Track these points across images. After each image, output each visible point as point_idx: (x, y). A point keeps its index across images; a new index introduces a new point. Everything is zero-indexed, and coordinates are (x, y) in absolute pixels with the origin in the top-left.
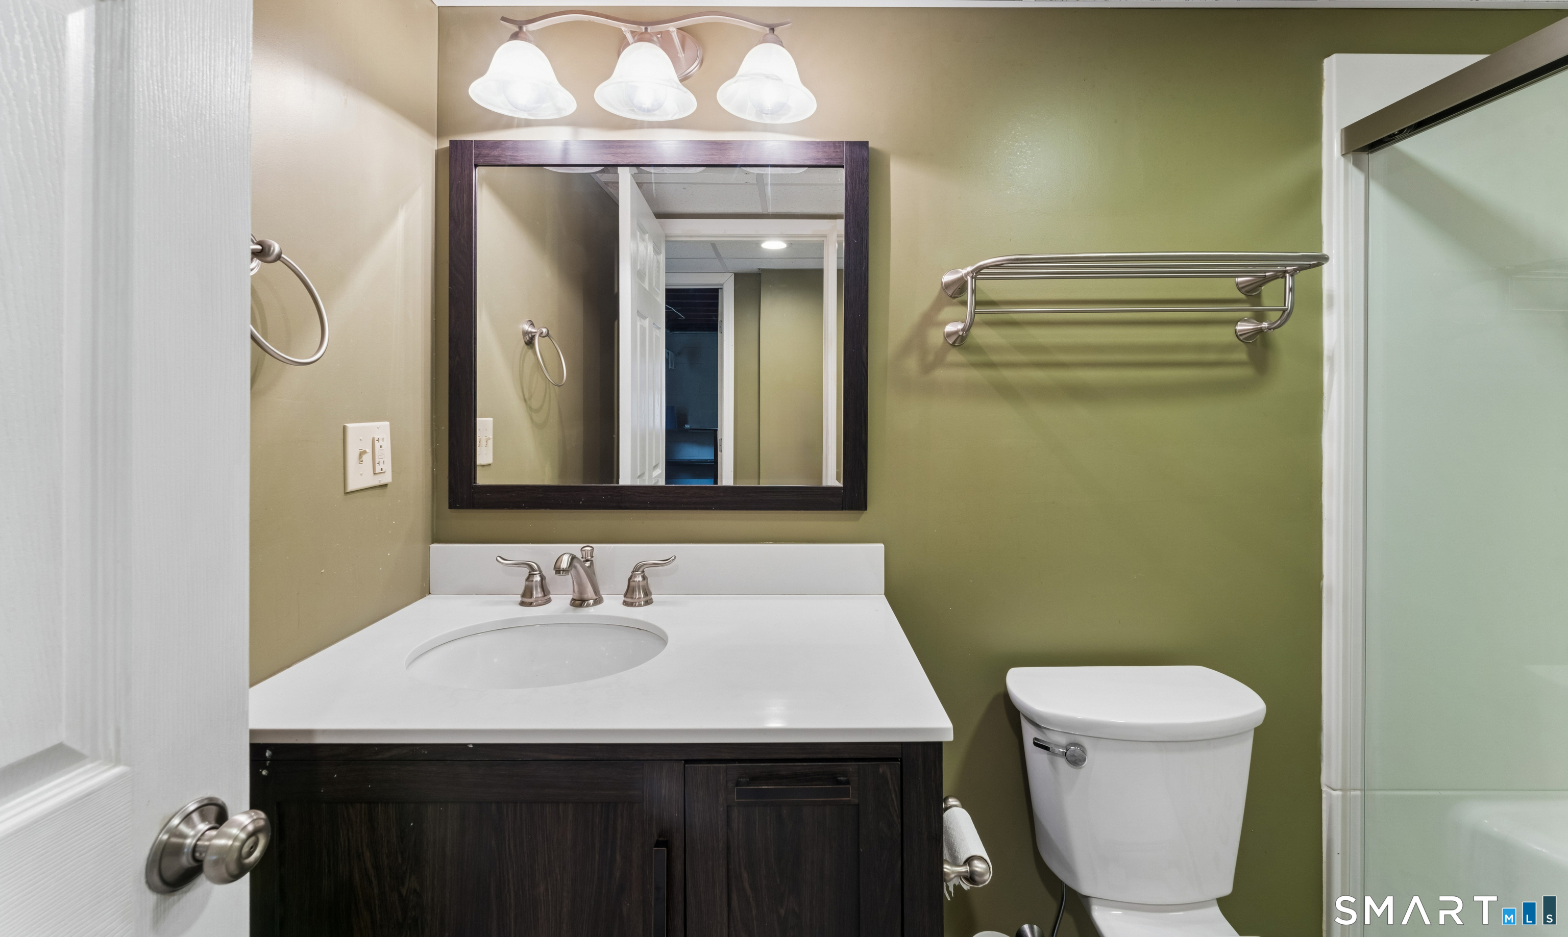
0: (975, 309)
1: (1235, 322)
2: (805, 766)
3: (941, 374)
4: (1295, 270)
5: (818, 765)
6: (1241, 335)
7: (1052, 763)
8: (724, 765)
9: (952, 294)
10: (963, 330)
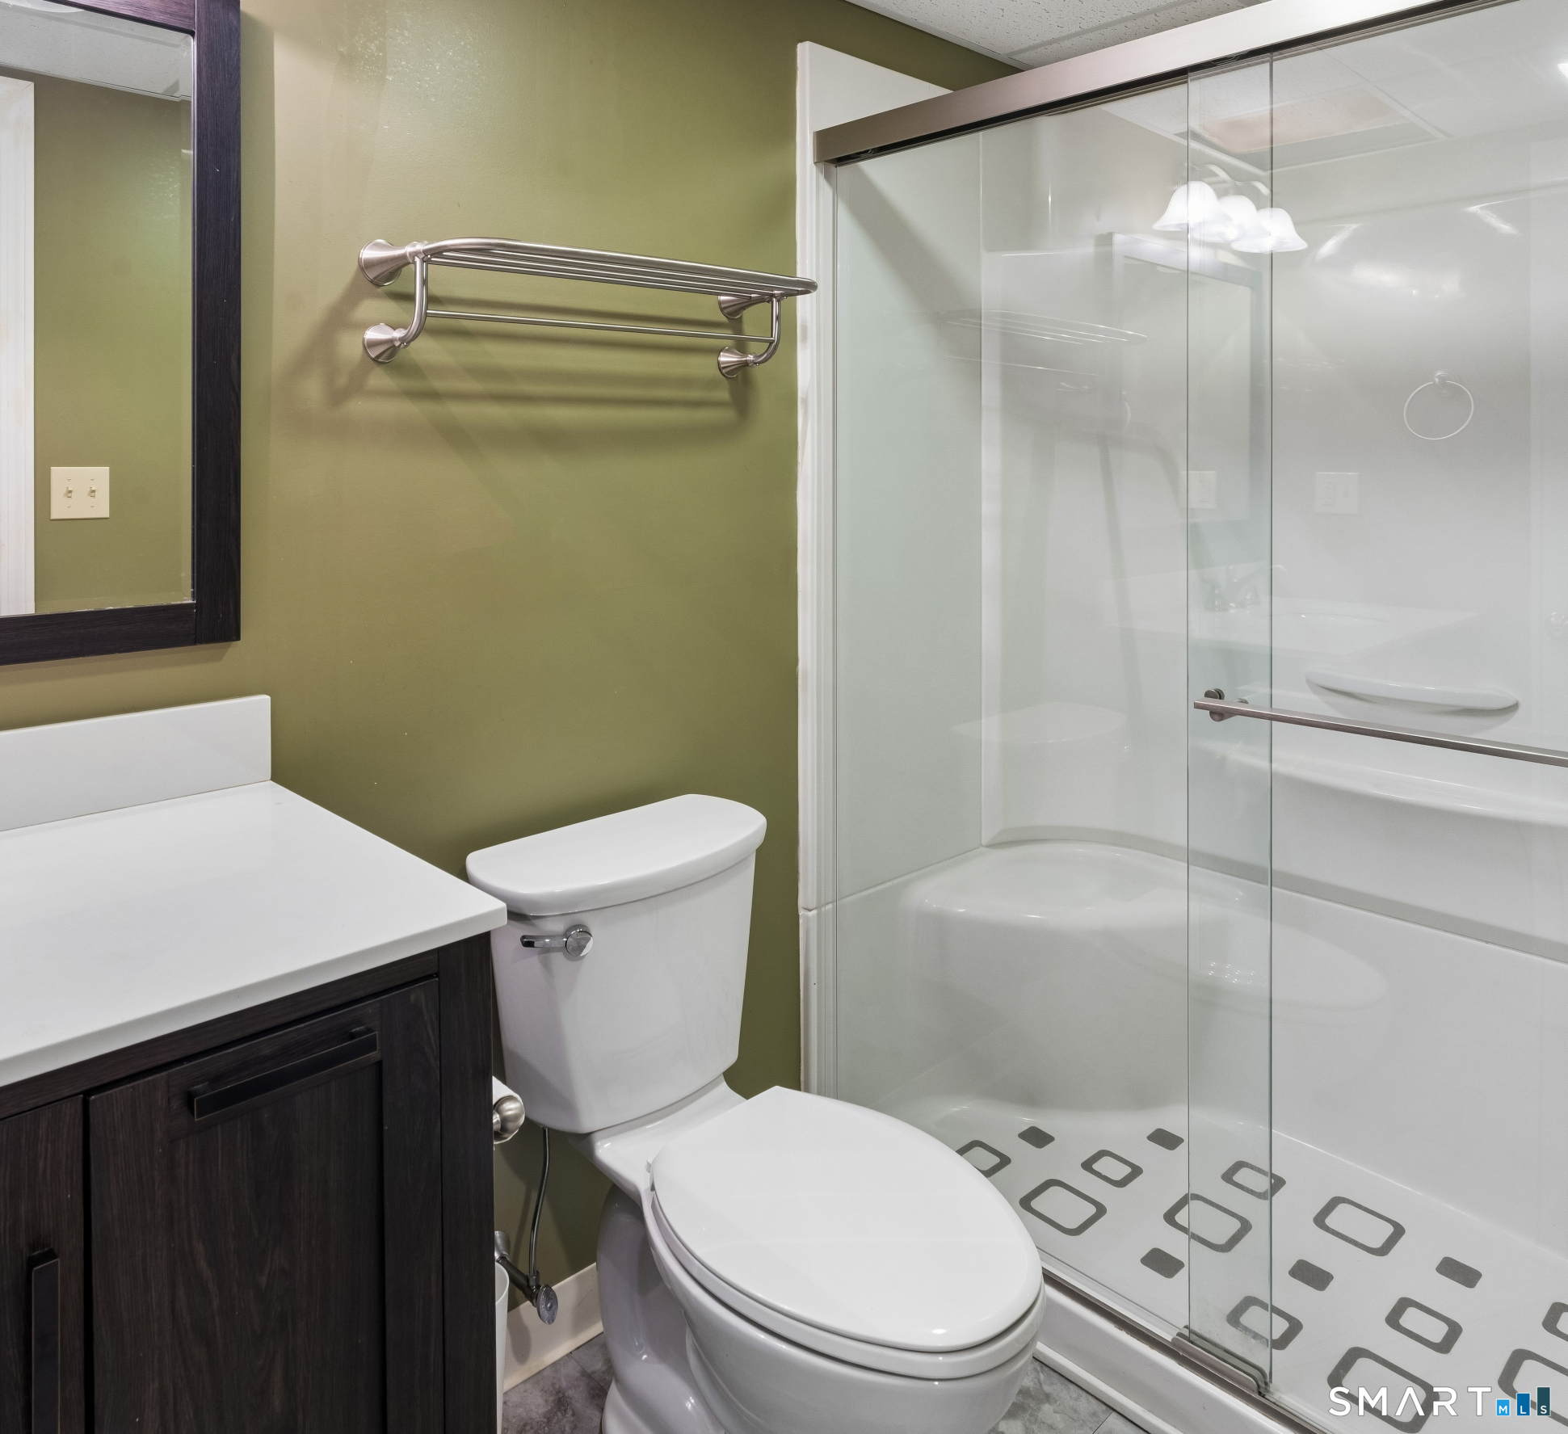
0: (427, 309)
1: (718, 351)
2: (301, 1028)
3: (359, 407)
4: (782, 295)
5: (321, 1021)
6: (724, 368)
7: (546, 966)
8: (163, 1074)
9: (375, 278)
10: (402, 340)
